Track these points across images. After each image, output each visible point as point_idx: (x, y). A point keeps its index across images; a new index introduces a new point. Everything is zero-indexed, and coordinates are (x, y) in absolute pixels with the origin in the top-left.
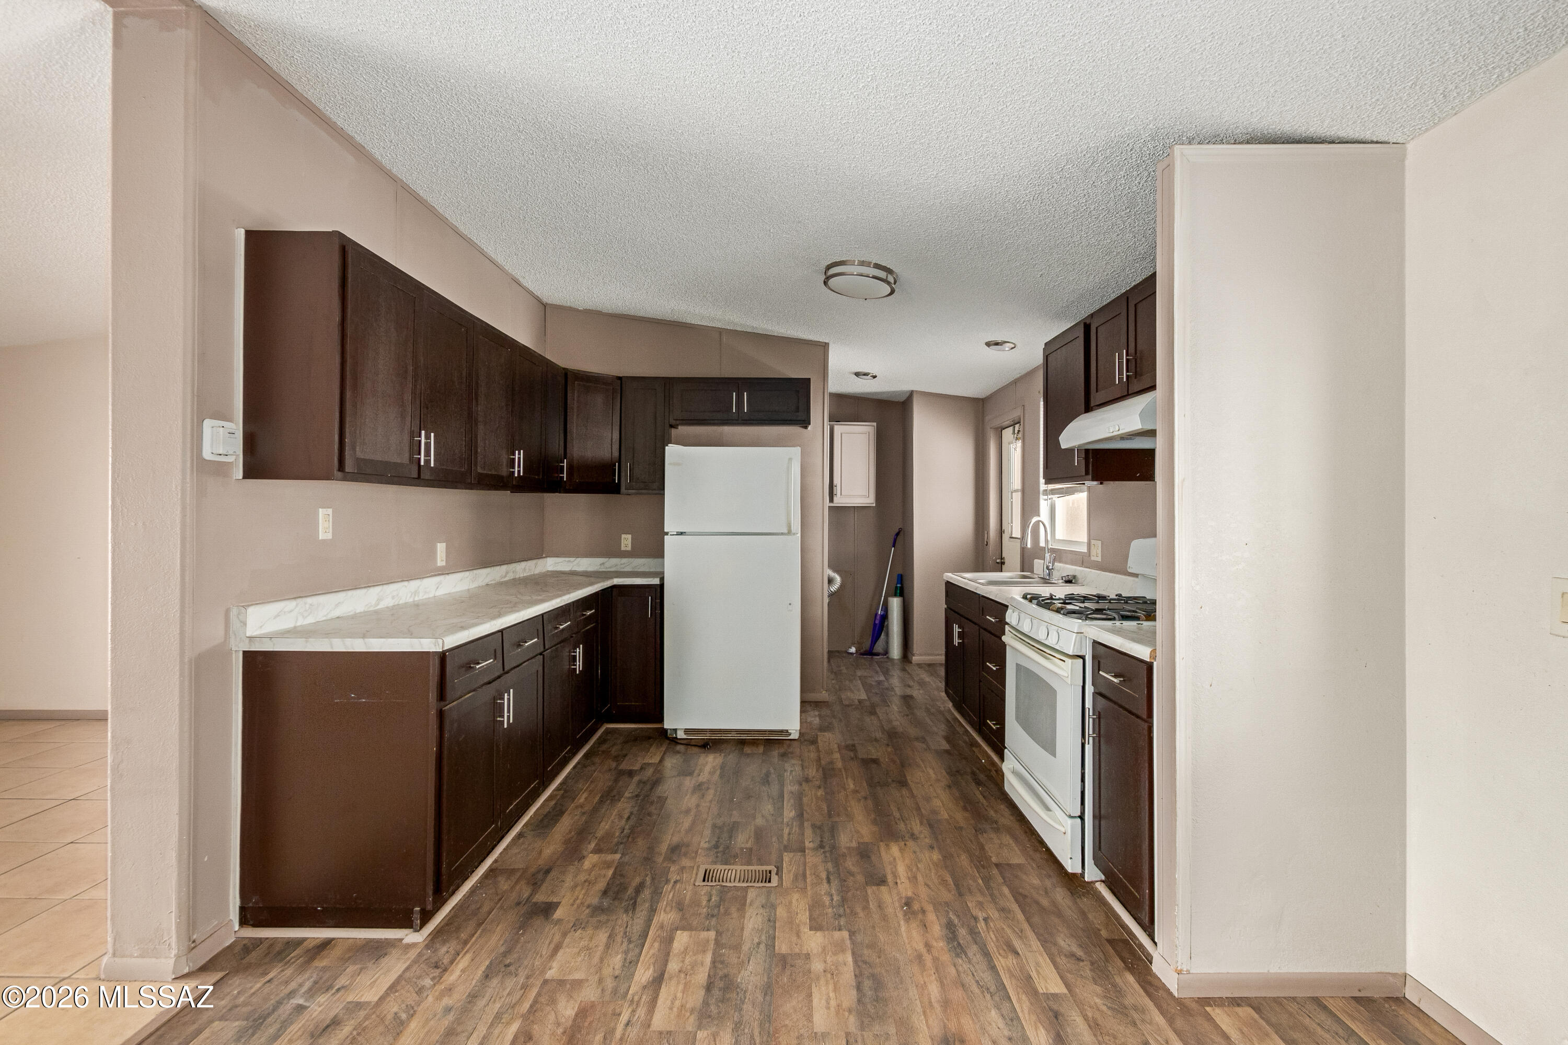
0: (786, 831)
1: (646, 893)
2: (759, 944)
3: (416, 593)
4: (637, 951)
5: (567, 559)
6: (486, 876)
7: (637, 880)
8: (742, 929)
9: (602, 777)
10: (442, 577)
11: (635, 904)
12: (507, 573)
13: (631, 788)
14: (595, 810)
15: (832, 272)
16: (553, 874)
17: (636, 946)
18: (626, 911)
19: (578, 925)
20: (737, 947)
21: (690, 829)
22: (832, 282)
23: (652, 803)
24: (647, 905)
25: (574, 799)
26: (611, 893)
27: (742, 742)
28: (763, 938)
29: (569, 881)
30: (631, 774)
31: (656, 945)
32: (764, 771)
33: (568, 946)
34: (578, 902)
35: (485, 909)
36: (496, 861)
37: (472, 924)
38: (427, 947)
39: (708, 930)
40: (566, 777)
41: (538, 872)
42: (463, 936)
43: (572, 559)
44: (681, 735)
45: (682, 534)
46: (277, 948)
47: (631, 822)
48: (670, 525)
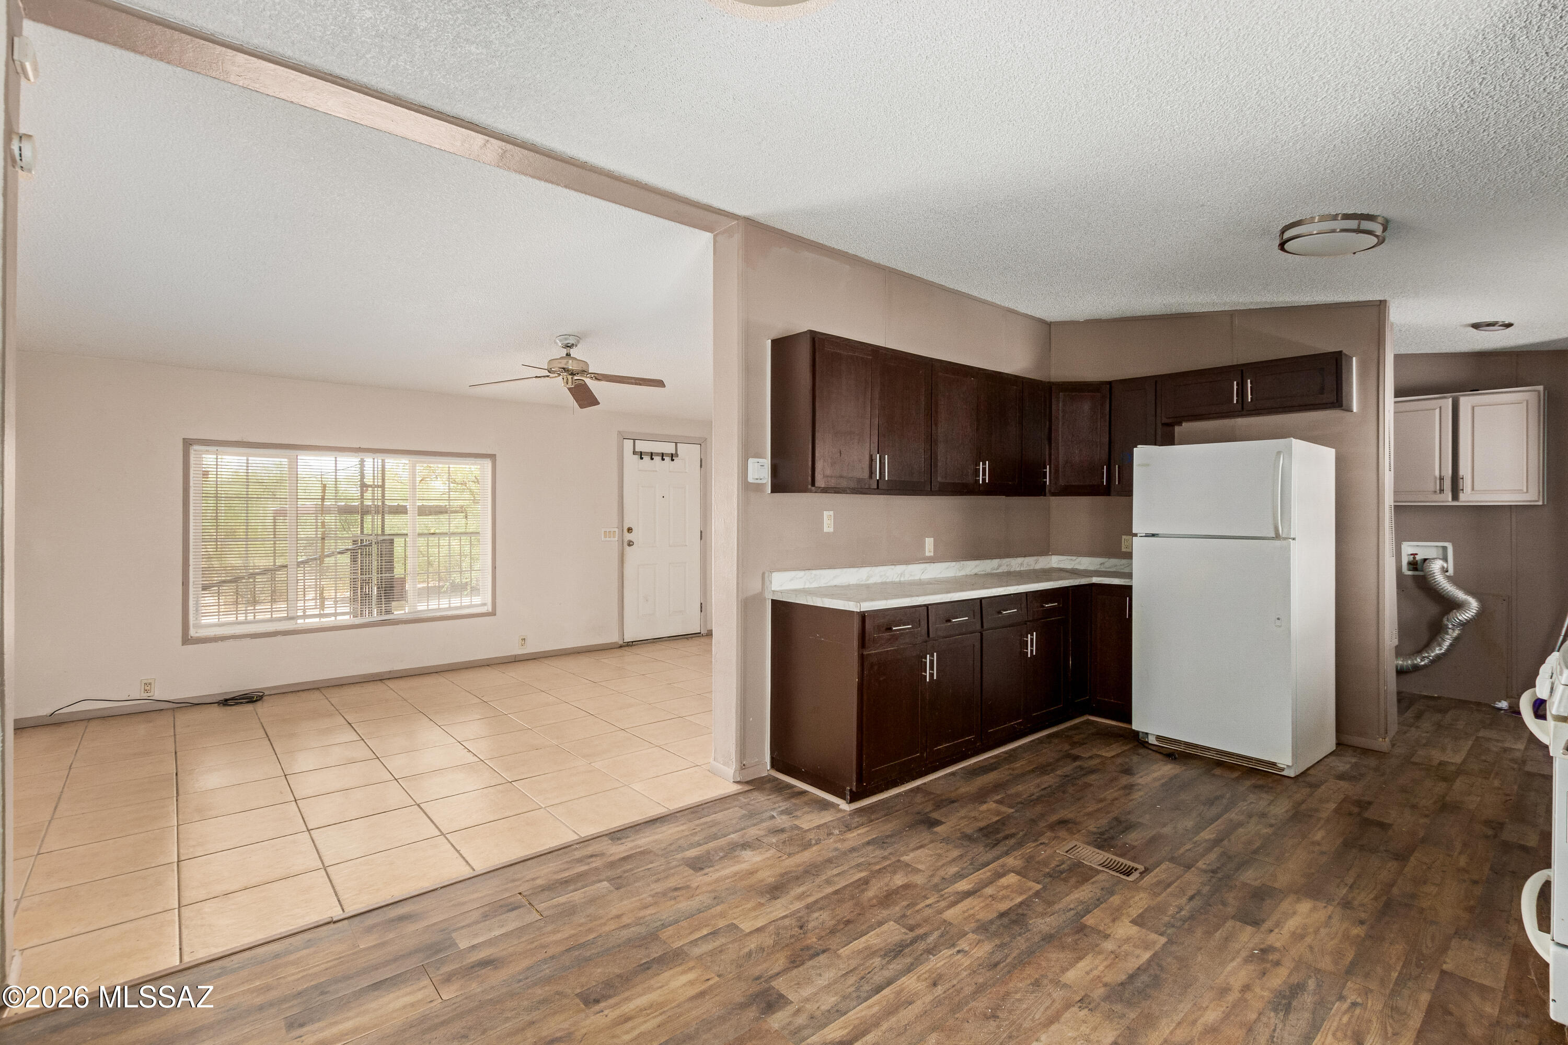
0: (1188, 847)
1: (1012, 841)
2: (1071, 909)
3: (902, 574)
4: (971, 871)
5: (1069, 557)
6: (912, 790)
7: (1014, 831)
8: (1067, 895)
9: (1049, 754)
10: (927, 565)
11: (996, 845)
12: (999, 566)
13: (1067, 768)
14: (1023, 775)
15: (1287, 235)
16: (956, 804)
17: (974, 868)
18: (986, 846)
19: (946, 840)
20: (1050, 904)
21: (1090, 815)
22: (1287, 246)
23: (1073, 785)
24: (1005, 848)
25: (1011, 763)
26: (985, 831)
27: (1219, 764)
28: (1080, 908)
29: (963, 812)
30: (1076, 758)
31: (989, 874)
32: (1219, 793)
33: (928, 849)
34: (958, 827)
35: (898, 808)
36: (925, 784)
37: (882, 813)
38: (850, 815)
39: (1038, 883)
40: (1020, 746)
41: (946, 800)
42: (873, 817)
43: (1074, 558)
44: (1152, 740)
45: (1153, 535)
46: (781, 786)
47: (1042, 793)
48: (1138, 527)
